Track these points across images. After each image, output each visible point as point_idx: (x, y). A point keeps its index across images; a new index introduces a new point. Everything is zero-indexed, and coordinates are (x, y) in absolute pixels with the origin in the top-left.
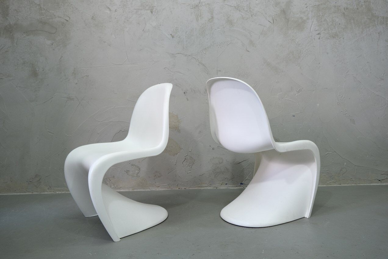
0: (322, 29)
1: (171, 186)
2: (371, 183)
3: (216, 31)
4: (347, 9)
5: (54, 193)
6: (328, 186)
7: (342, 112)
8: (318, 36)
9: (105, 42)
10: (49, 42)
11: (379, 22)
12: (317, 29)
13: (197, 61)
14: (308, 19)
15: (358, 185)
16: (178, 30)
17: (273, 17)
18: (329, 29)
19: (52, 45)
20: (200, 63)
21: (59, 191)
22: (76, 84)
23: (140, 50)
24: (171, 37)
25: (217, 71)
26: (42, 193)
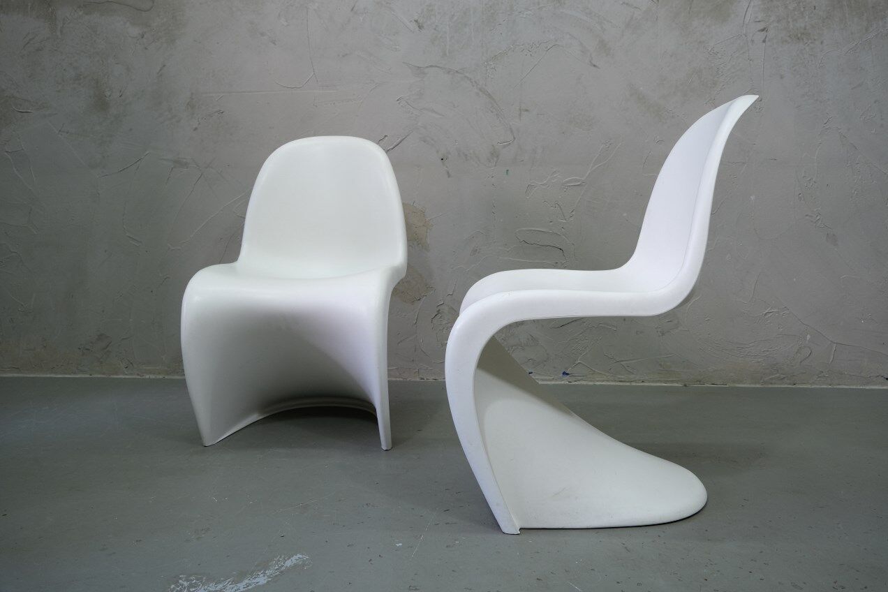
0: (772, 19)
1: (404, 372)
2: (868, 384)
3: (521, 16)
5: (139, 377)
6: (766, 386)
7: (807, 215)
8: (763, 35)
9: (262, 34)
10: (135, 31)
12: (760, 18)
13: (473, 86)
15: (835, 387)
16: (432, 10)
18: (790, 20)
19: (143, 36)
20: (480, 90)
21: (150, 373)
22: (196, 129)
24: (417, 29)
25: (520, 109)
26: (112, 376)
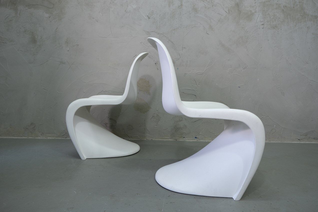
0: (265, 21)
3: (184, 16)
4: (286, 7)
5: (46, 138)
7: (275, 86)
8: (262, 26)
9: (93, 18)
10: (47, 15)
11: (309, 19)
12: (262, 21)
13: (167, 39)
14: (256, 12)
15: (283, 142)
16: (153, 12)
17: (229, 8)
18: (271, 22)
19: (50, 17)
20: (169, 40)
21: (50, 137)
22: (68, 51)
23: (122, 27)
24: (148, 18)
25: (183, 48)
26: (36, 138)
